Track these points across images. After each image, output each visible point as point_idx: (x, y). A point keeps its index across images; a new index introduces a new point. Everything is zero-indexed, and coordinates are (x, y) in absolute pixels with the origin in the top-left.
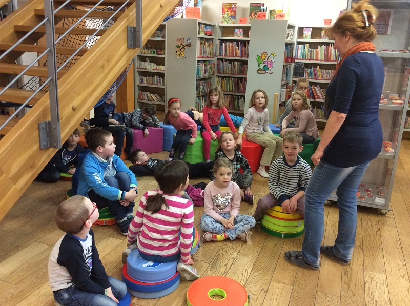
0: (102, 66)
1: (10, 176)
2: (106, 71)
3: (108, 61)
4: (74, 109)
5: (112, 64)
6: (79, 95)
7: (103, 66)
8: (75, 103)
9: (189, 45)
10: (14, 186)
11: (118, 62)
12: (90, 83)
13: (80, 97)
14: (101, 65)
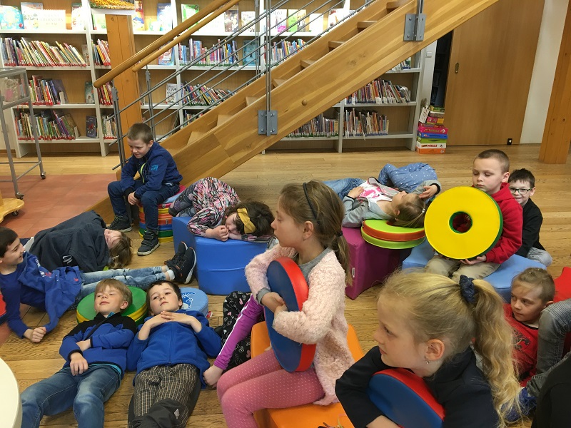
0: (352, 62)
1: (226, 148)
2: (359, 68)
3: (363, 56)
4: (304, 104)
5: (371, 59)
6: (312, 91)
7: (354, 62)
8: (307, 98)
10: (229, 158)
11: (381, 58)
12: (331, 79)
13: (315, 92)
14: (351, 60)
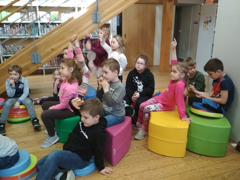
0: (72, 31)
5: (80, 30)
6: (56, 44)
9: (210, 21)
11: (84, 30)
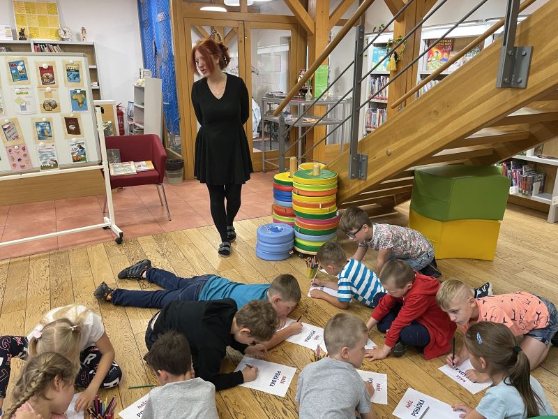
3: (447, 105)
4: (388, 154)
5: (455, 111)
6: (396, 141)
7: (436, 113)
8: (391, 148)
11: (467, 109)
13: (398, 142)
14: (433, 110)
